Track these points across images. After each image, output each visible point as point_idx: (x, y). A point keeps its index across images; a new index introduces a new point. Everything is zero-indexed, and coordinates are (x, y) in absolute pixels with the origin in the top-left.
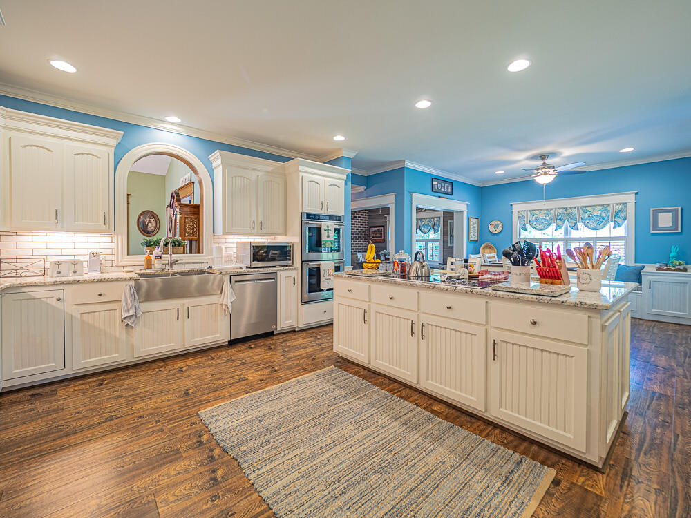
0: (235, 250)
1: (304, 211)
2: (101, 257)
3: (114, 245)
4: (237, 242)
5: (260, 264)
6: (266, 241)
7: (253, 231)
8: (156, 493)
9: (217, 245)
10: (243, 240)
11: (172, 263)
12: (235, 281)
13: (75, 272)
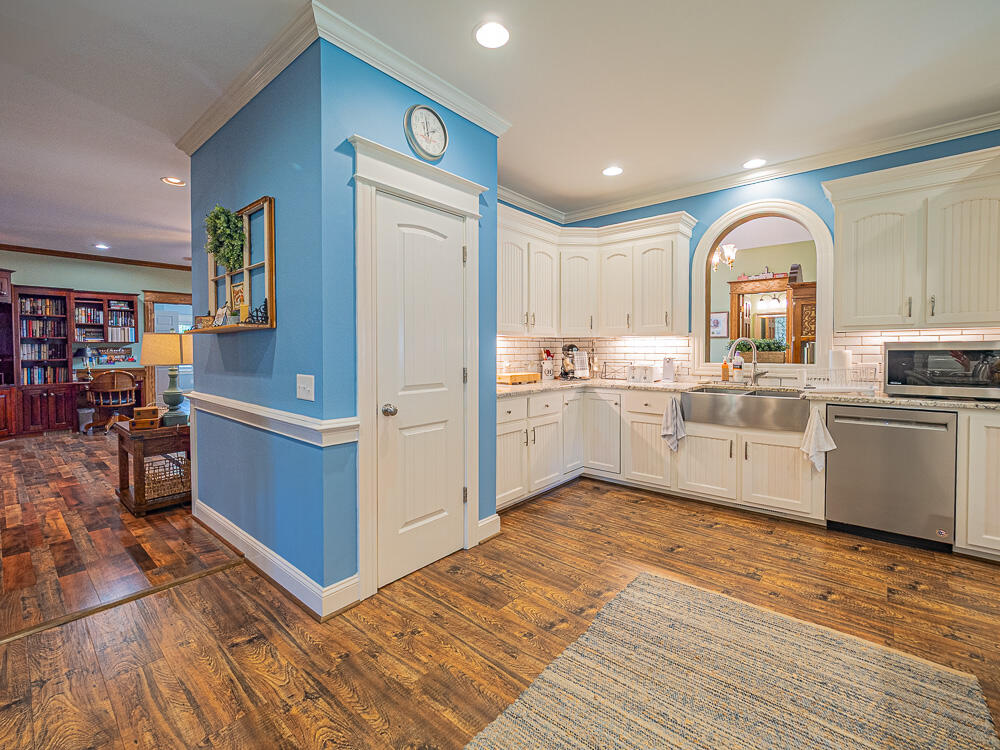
2: (676, 363)
3: (690, 350)
7: (909, 321)
8: (520, 596)
11: (757, 376)
12: (837, 417)
13: (645, 378)
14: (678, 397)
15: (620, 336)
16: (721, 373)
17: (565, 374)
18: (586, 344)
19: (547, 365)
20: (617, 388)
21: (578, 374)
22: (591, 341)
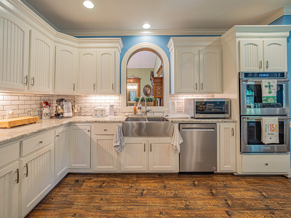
0: (184, 104)
1: (242, 71)
2: (115, 107)
3: (120, 101)
4: (185, 99)
5: (201, 116)
6: (206, 98)
7: (197, 91)
9: (172, 101)
10: (189, 98)
11: (147, 112)
12: (183, 128)
13: (102, 115)
14: (121, 125)
15: (89, 94)
16: (133, 111)
17: (58, 115)
18: (70, 98)
19: (46, 110)
20: (89, 122)
21: (66, 115)
22: (74, 97)
